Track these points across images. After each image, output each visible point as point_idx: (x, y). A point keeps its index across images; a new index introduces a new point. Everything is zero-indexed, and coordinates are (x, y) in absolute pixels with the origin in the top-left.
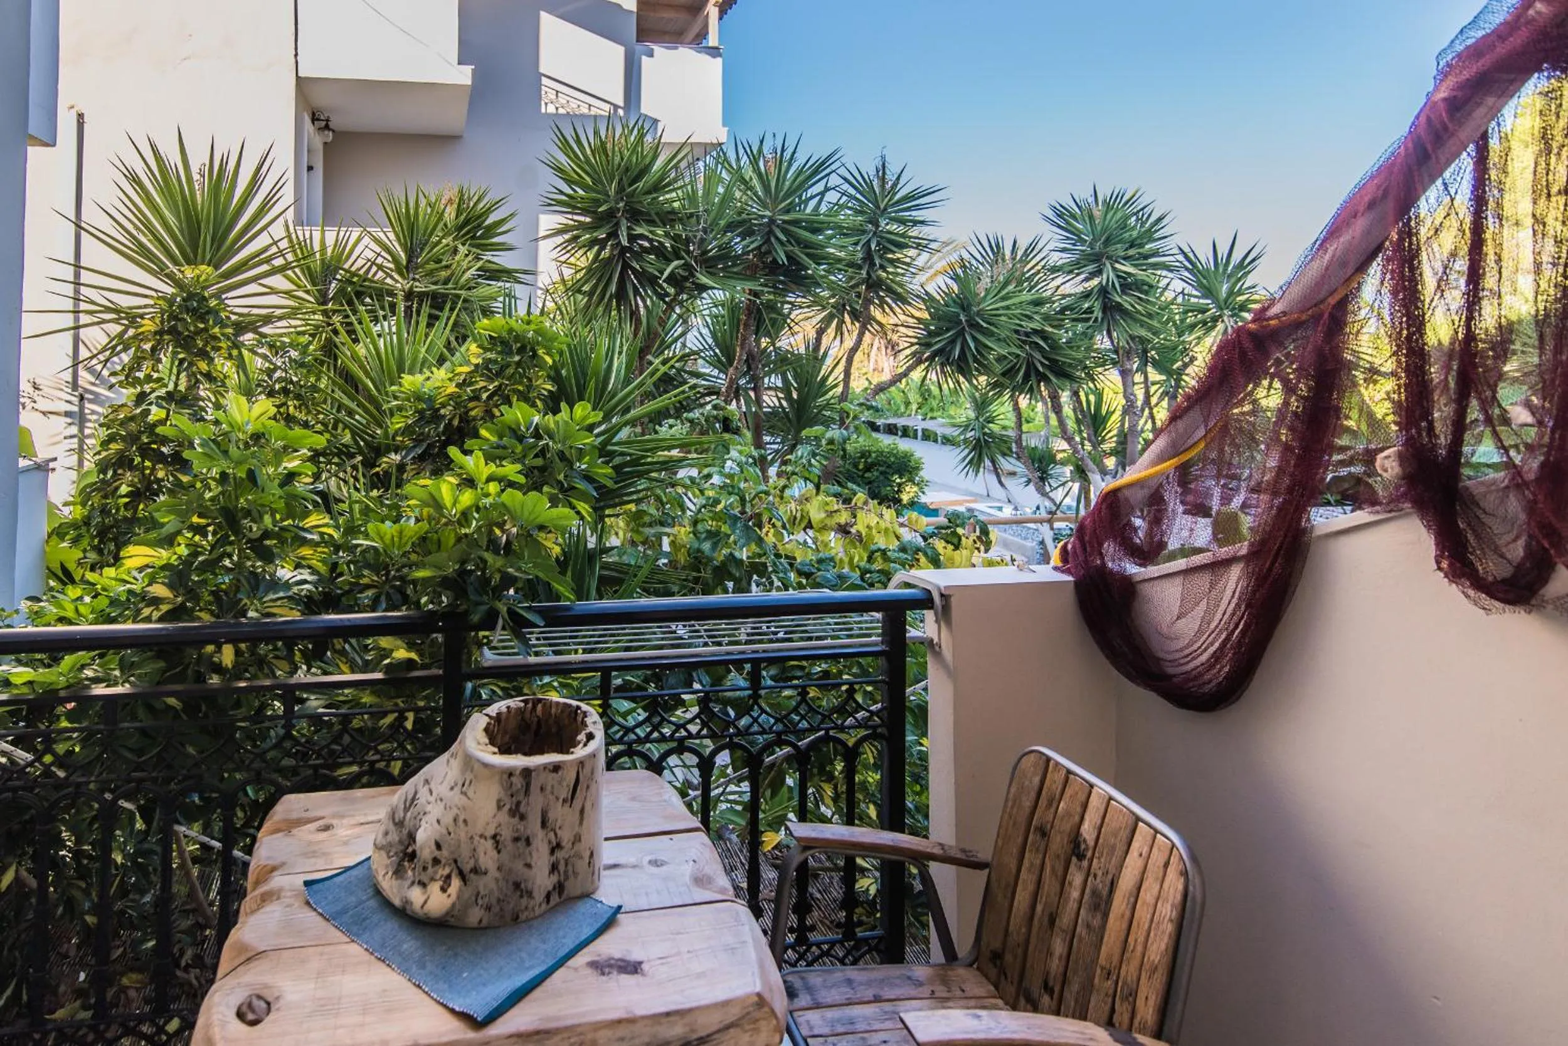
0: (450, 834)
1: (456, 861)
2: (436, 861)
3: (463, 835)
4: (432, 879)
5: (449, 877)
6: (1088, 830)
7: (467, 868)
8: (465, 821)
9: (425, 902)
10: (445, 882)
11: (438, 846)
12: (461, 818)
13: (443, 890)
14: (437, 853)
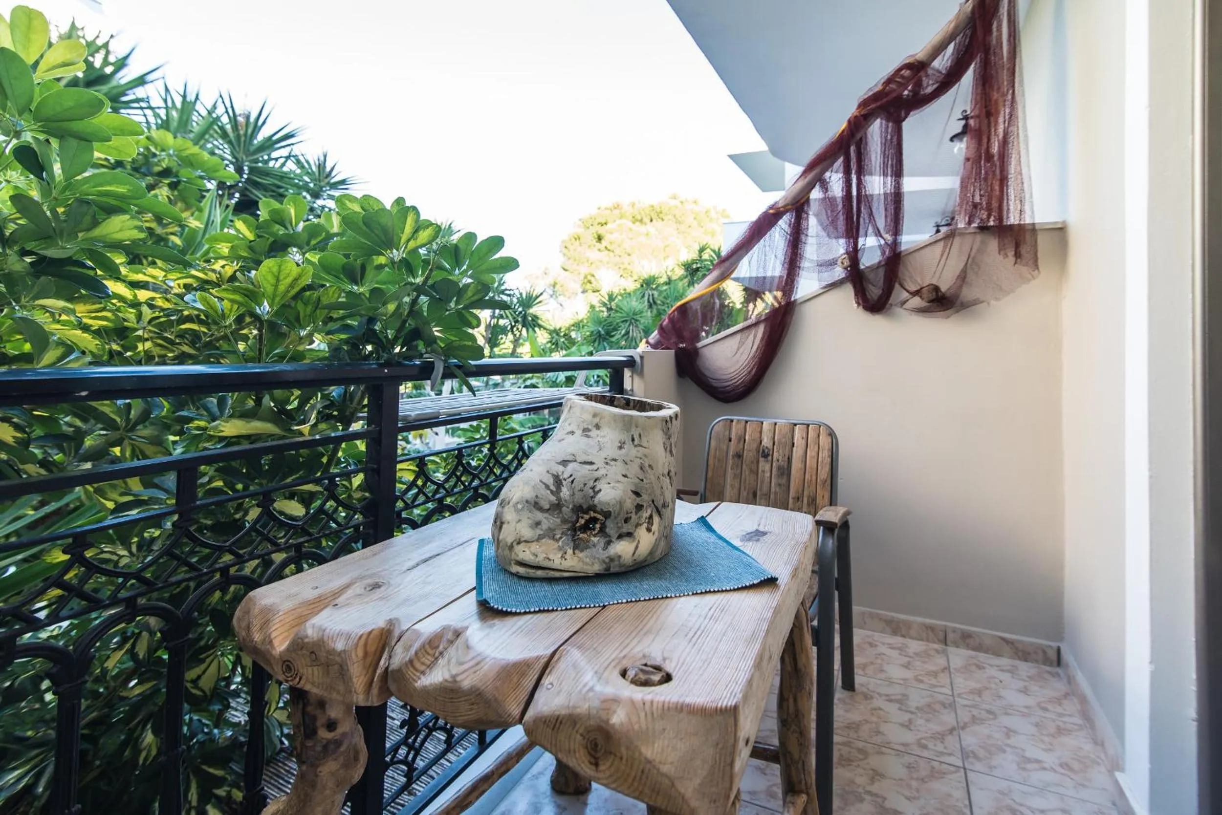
0: (642, 480)
1: (653, 501)
2: (639, 507)
3: (652, 477)
4: (638, 525)
5: (651, 517)
6: (766, 442)
7: (659, 504)
8: (650, 466)
9: (637, 547)
10: (648, 523)
11: (637, 494)
12: (647, 465)
13: (649, 530)
14: (638, 500)
